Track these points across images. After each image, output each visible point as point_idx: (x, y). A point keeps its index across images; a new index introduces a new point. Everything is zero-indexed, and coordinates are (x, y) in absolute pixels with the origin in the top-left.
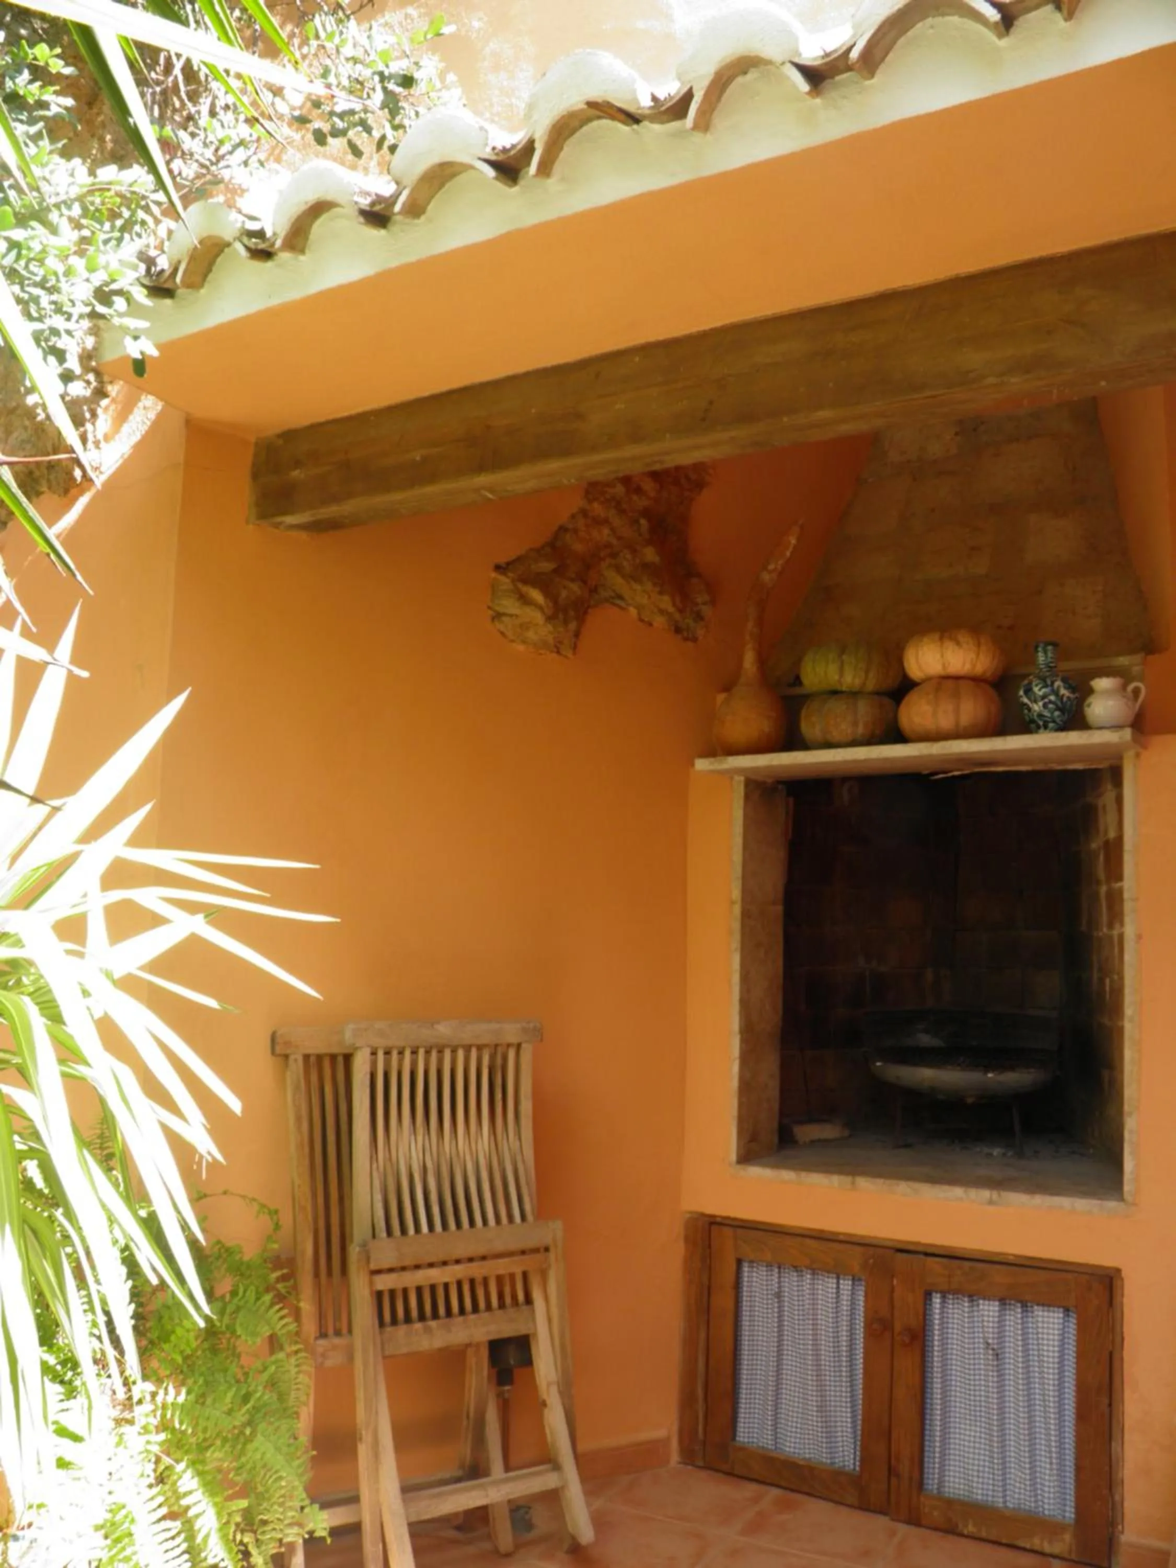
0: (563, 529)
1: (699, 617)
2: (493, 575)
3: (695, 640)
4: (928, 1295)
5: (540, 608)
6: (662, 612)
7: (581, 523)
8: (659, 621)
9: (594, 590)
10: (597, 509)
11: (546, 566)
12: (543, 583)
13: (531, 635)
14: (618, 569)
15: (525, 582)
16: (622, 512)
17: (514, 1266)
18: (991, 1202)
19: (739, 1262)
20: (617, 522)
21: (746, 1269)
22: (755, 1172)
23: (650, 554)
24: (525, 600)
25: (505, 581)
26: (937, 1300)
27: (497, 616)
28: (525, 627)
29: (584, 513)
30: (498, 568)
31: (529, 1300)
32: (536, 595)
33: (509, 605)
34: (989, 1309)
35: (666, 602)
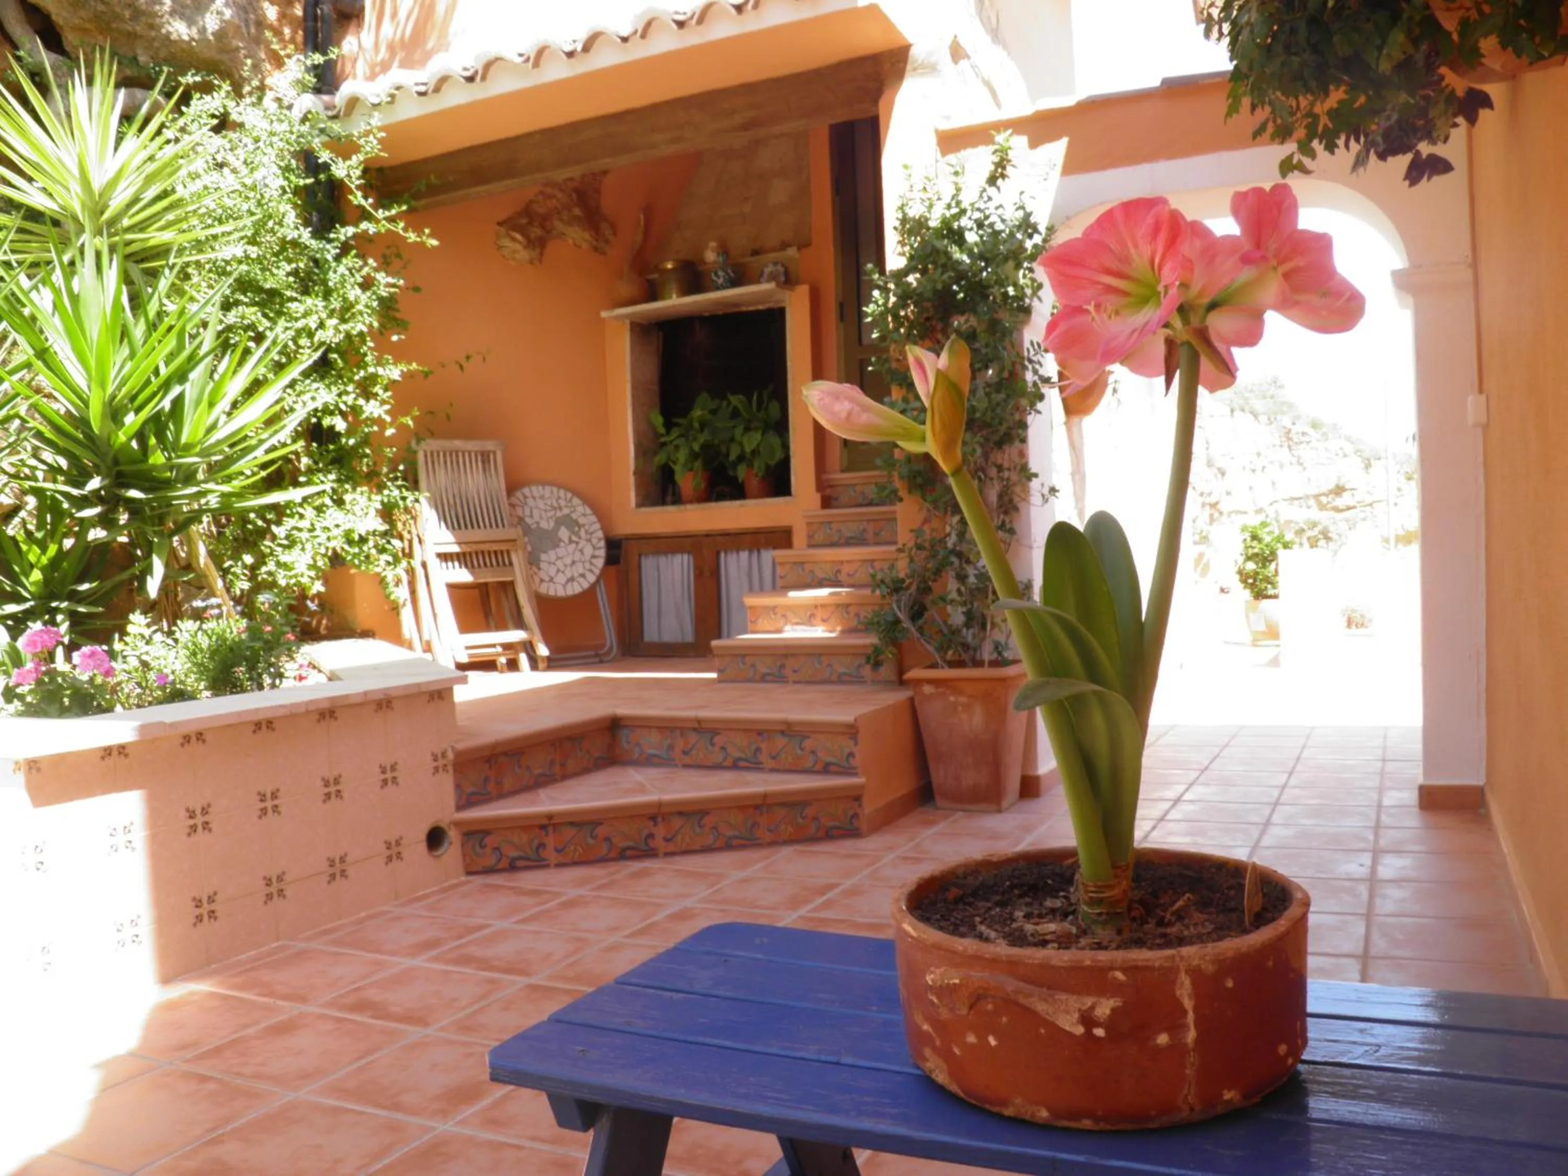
0: (531, 202)
1: (607, 242)
2: (498, 227)
3: (604, 253)
4: (718, 553)
5: (520, 242)
6: (585, 240)
7: (541, 197)
8: (585, 245)
9: (548, 232)
10: (549, 191)
11: (524, 221)
12: (522, 230)
13: (517, 256)
14: (561, 220)
15: (514, 230)
16: (562, 190)
17: (503, 547)
18: (742, 506)
19: (640, 555)
20: (560, 195)
21: (643, 559)
22: (643, 510)
23: (577, 211)
24: (514, 240)
25: (502, 230)
26: (722, 555)
27: (500, 248)
28: (515, 252)
29: (542, 193)
30: (500, 224)
31: (511, 564)
32: (518, 236)
33: (506, 242)
34: (744, 555)
35: (587, 236)
